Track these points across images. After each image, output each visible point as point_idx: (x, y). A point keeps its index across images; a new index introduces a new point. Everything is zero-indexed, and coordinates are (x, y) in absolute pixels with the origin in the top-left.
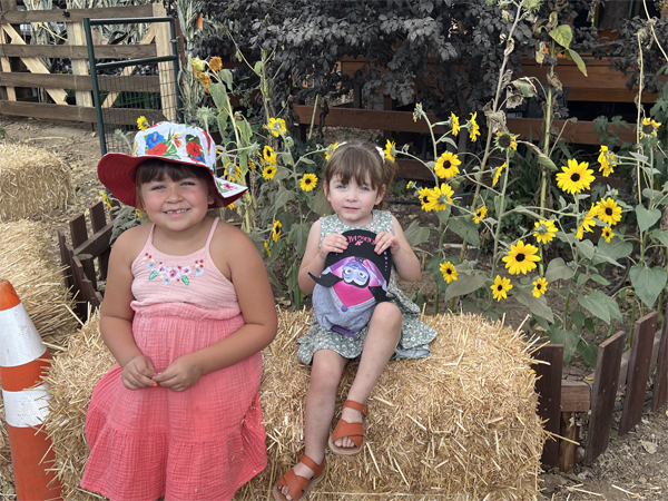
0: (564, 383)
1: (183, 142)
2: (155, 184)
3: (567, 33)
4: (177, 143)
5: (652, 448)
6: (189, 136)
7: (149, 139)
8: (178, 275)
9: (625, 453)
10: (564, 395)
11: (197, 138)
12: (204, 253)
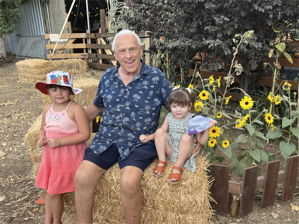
0: (230, 181)
1: (62, 77)
2: (53, 89)
3: (283, 46)
4: (61, 78)
5: (276, 216)
6: (64, 76)
7: (52, 76)
8: (57, 118)
9: (263, 216)
10: (230, 186)
11: (67, 76)
12: (65, 111)
